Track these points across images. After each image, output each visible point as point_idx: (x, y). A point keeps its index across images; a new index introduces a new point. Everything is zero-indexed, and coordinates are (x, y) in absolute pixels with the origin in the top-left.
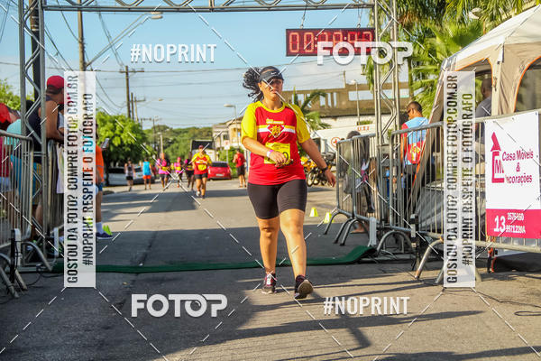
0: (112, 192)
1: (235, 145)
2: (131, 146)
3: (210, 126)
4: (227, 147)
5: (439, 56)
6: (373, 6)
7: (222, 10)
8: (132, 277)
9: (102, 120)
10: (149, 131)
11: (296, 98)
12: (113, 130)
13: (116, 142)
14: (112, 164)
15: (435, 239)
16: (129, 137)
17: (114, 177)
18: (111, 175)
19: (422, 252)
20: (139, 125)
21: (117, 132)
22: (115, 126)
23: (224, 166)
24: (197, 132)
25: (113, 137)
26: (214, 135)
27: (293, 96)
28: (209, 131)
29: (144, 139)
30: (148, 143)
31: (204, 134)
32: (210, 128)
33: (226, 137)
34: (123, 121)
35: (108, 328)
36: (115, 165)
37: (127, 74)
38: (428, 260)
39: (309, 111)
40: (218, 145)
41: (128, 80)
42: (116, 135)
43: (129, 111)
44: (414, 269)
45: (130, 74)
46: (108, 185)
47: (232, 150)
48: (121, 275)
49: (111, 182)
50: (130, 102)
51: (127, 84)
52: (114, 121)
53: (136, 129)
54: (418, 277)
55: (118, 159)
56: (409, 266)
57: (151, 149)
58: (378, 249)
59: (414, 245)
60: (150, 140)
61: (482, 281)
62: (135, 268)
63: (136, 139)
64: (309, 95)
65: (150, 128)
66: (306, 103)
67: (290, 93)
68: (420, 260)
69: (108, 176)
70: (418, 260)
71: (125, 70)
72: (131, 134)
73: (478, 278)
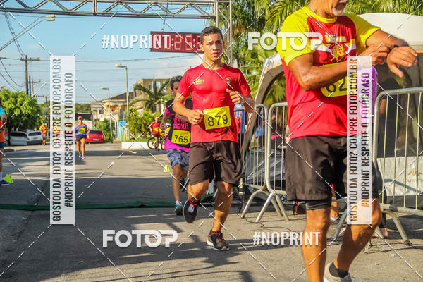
0: (13, 150)
1: (108, 118)
2: (28, 116)
3: (89, 103)
4: (102, 119)
5: (260, 58)
6: (215, 18)
7: (103, 15)
8: (29, 213)
9: (6, 96)
10: (43, 105)
11: (155, 84)
12: (15, 103)
13: (17, 112)
14: (13, 130)
15: (256, 190)
16: (26, 109)
17: (14, 139)
18: (12, 137)
19: (247, 199)
20: (35, 100)
21: (18, 105)
22: (16, 101)
23: (100, 133)
24: (79, 107)
25: (15, 109)
26: (92, 109)
27: (152, 83)
28: (88, 107)
29: (39, 111)
30: (42, 114)
31: (85, 109)
32: (89, 105)
33: (101, 112)
34: (23, 97)
35: (9, 251)
36: (15, 130)
37: (26, 61)
38: (251, 205)
39: (164, 94)
40: (95, 117)
41: (27, 66)
42: (17, 107)
43: (27, 90)
44: (240, 211)
45: (28, 62)
46: (9, 144)
47: (106, 121)
48: (20, 212)
49: (12, 143)
50: (29, 82)
51: (27, 69)
52: (16, 97)
53: (32, 103)
54: (244, 217)
55: (18, 125)
56: (237, 209)
57: (43, 119)
58: (214, 196)
59: (241, 193)
60: (43, 112)
61: (289, 220)
62: (31, 206)
63: (32, 111)
64: (164, 83)
65: (43, 103)
66: (162, 88)
67: (150, 80)
68: (245, 205)
69: (10, 138)
70: (243, 205)
71: (25, 58)
72: (29, 107)
73: (286, 219)
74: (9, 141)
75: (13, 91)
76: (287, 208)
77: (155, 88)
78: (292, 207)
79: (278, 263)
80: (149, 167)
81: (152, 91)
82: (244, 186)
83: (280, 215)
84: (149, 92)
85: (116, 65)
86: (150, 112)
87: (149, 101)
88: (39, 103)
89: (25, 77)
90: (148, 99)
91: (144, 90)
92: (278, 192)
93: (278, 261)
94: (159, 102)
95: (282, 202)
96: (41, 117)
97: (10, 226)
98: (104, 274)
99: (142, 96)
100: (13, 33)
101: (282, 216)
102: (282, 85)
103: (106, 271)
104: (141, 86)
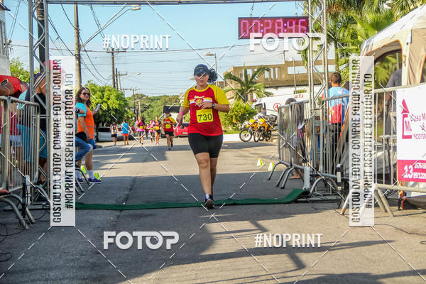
0: (101, 147)
2: (116, 110)
5: (359, 38)
7: (188, 3)
8: (117, 213)
9: (93, 90)
10: (130, 98)
11: (246, 72)
12: (102, 97)
14: (101, 125)
16: (113, 103)
17: (102, 135)
18: (100, 134)
19: (346, 194)
20: (122, 94)
21: (105, 99)
22: (103, 95)
24: (167, 99)
25: (102, 103)
27: (243, 71)
28: (177, 99)
29: (126, 105)
30: (129, 108)
31: (173, 100)
32: (178, 96)
34: (109, 90)
35: (99, 253)
36: (103, 125)
37: (113, 53)
39: (256, 83)
41: (113, 58)
42: (104, 101)
43: (114, 83)
44: (339, 207)
45: (115, 53)
46: (98, 141)
48: (109, 212)
49: (100, 139)
50: (115, 75)
51: (113, 62)
52: (102, 91)
53: (119, 97)
54: (343, 214)
55: (105, 120)
56: (336, 205)
57: (131, 113)
58: (311, 191)
59: (339, 188)
60: (131, 105)
61: (394, 216)
62: (119, 206)
63: (119, 105)
64: (256, 70)
65: (130, 96)
66: (253, 76)
67: (241, 68)
68: (345, 201)
69: (97, 134)
70: (343, 201)
71: (111, 51)
72: (115, 101)
73: (391, 214)
74: (97, 137)
75: (100, 85)
76: (391, 203)
77: (246, 76)
78: (397, 201)
79: (381, 264)
80: (241, 161)
81: (243, 79)
82: (342, 180)
83: (383, 210)
84: (239, 81)
85: (205, 54)
86: (241, 102)
87: (239, 91)
88: (126, 96)
89: (112, 70)
90: (240, 88)
91: (235, 79)
92: (380, 185)
93: (382, 261)
94: (251, 91)
95: (386, 197)
96: (128, 111)
97: (98, 227)
98: (194, 277)
99: (233, 85)
100: (98, 25)
101: (386, 211)
102: (384, 67)
103: (196, 274)
104: (231, 75)
